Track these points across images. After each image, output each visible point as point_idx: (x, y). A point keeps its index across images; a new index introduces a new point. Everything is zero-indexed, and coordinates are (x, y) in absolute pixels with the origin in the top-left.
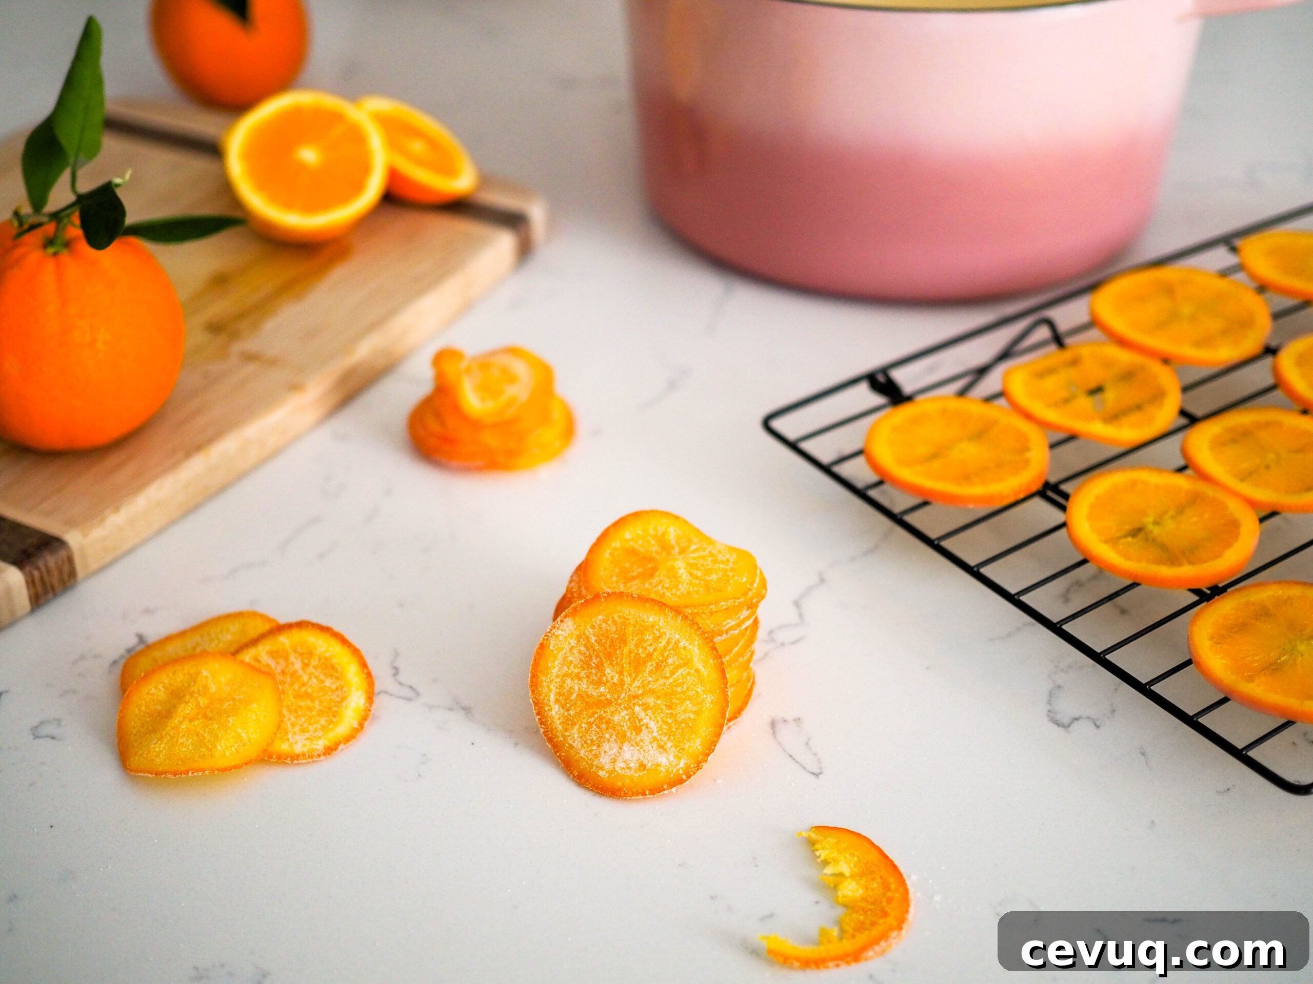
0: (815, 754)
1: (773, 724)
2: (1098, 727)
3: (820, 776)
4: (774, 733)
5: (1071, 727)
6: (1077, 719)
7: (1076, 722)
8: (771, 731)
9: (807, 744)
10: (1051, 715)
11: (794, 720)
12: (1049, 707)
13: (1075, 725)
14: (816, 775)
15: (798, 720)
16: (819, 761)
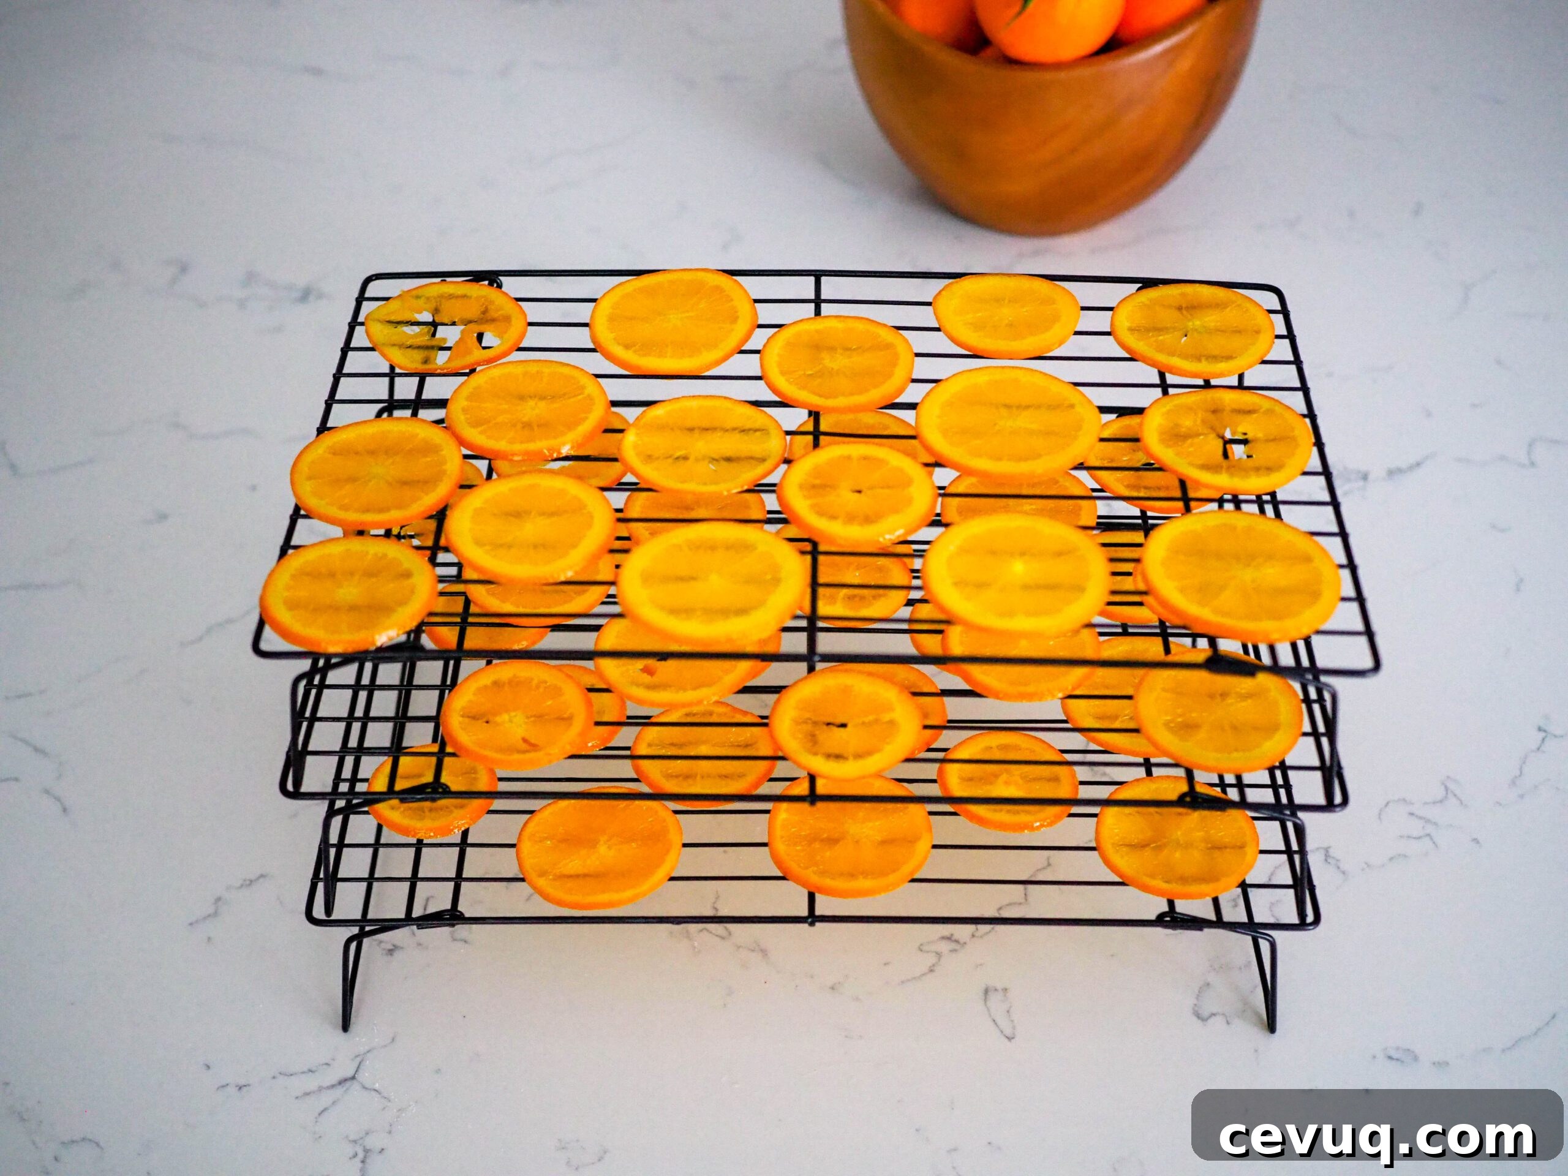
0: (1012, 1021)
1: (986, 991)
2: (1228, 1023)
3: (1012, 1040)
4: (985, 1000)
5: (1209, 1021)
6: (1214, 1015)
7: (1213, 1017)
8: (984, 998)
9: (1008, 1012)
10: (1196, 1009)
11: (1002, 990)
12: (1195, 1002)
13: (1212, 1020)
14: (1009, 1039)
15: (1005, 990)
16: (1014, 1028)
